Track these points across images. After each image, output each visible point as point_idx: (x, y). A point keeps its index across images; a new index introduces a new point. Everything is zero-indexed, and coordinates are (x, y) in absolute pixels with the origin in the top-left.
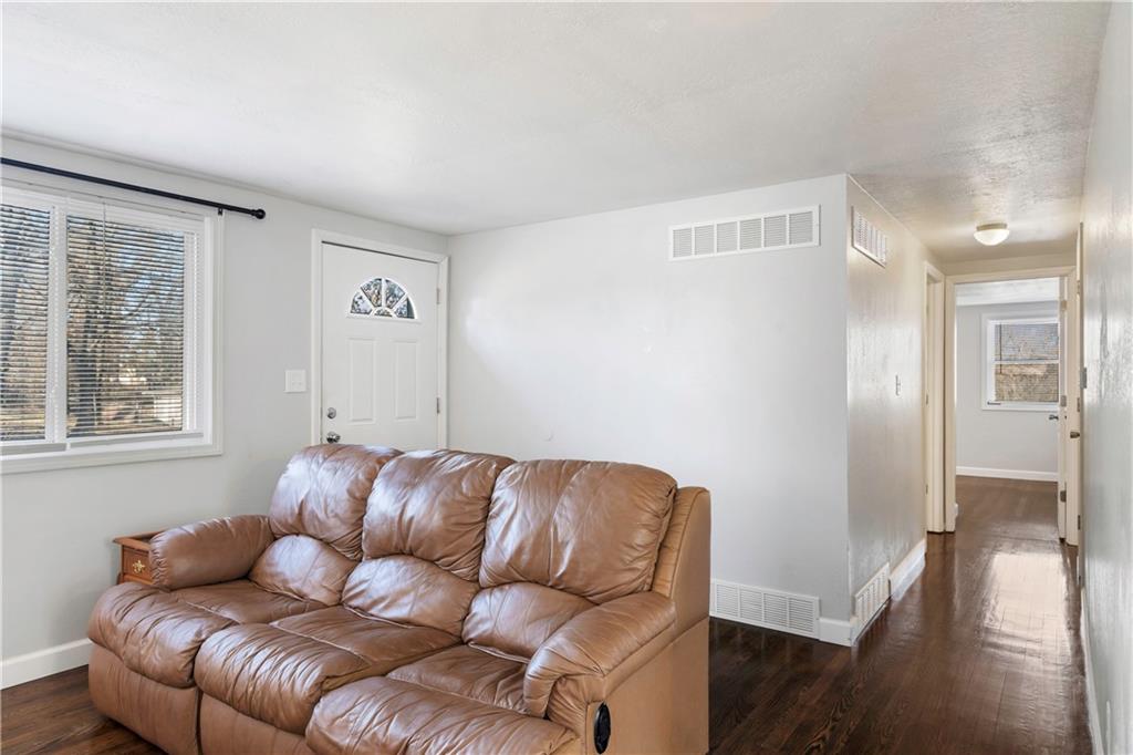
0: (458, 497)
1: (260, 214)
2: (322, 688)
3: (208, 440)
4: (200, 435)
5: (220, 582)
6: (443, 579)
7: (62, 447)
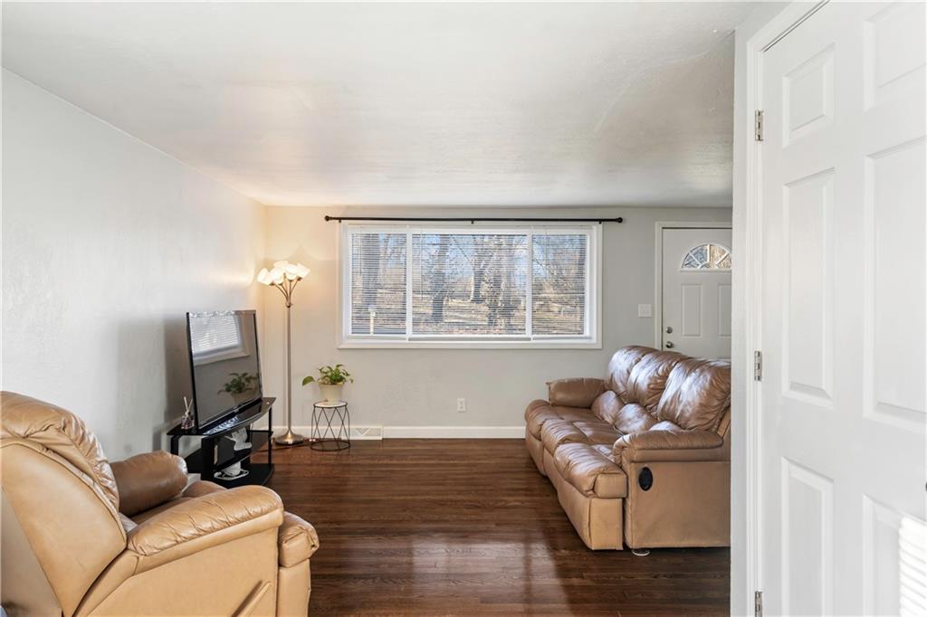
0: (656, 375)
1: (620, 220)
2: (564, 441)
3: (594, 341)
4: (590, 338)
5: (576, 407)
6: (645, 416)
7: (529, 339)
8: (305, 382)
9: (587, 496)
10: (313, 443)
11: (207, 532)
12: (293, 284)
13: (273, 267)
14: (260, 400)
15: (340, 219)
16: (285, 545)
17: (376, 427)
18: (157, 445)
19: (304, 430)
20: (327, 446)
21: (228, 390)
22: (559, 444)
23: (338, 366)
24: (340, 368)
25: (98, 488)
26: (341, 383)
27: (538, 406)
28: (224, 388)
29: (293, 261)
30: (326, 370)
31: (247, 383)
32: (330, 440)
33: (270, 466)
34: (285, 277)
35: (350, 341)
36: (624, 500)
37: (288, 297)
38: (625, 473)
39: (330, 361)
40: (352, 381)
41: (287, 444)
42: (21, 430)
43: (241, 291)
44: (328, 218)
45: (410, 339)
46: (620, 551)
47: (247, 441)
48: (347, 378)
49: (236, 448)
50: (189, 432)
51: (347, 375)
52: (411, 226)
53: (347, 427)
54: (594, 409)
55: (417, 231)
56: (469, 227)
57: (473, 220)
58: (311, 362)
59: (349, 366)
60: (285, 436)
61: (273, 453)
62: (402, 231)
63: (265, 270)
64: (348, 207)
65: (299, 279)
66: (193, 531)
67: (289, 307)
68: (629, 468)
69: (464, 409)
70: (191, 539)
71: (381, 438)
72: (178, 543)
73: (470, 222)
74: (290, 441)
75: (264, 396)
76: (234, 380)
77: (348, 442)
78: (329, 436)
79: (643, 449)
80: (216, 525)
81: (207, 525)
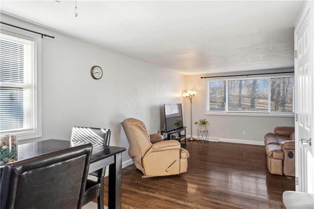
4: (294, 113)
8: (195, 123)
9: (271, 158)
10: (198, 141)
11: (165, 147)
12: (192, 96)
13: (187, 92)
14: (182, 127)
15: (205, 78)
16: (181, 154)
17: (216, 138)
18: (158, 133)
19: (195, 137)
20: (202, 142)
21: (176, 125)
22: (268, 144)
23: (205, 119)
24: (205, 120)
25: (147, 135)
26: (205, 124)
27: (269, 135)
28: (175, 124)
29: (192, 90)
30: (201, 120)
31: (180, 123)
32: (203, 141)
33: (185, 144)
34: (190, 95)
35: (208, 113)
36: (283, 161)
37: (191, 100)
38: (283, 152)
39: (202, 118)
40: (209, 124)
41: (191, 140)
42: (135, 124)
43: (178, 99)
44: (202, 78)
45: (227, 112)
46: (281, 175)
47: (179, 136)
48: (207, 123)
49: (176, 138)
50: (165, 132)
51: (207, 122)
52: (227, 78)
53: (207, 137)
54: (290, 137)
55: (229, 80)
56: (247, 77)
57: (247, 75)
58: (197, 118)
59: (208, 119)
60: (191, 138)
61: (186, 142)
62: (225, 80)
63: (185, 93)
64: (208, 74)
65: (194, 95)
66: (163, 146)
67: (191, 103)
68: (285, 151)
69: (245, 135)
70: (162, 148)
71: (218, 141)
72: (160, 148)
73: (246, 76)
74: (192, 139)
75: (184, 126)
76: (177, 122)
77: (208, 141)
78: (202, 139)
79: (288, 145)
80: (167, 146)
81: (165, 146)
